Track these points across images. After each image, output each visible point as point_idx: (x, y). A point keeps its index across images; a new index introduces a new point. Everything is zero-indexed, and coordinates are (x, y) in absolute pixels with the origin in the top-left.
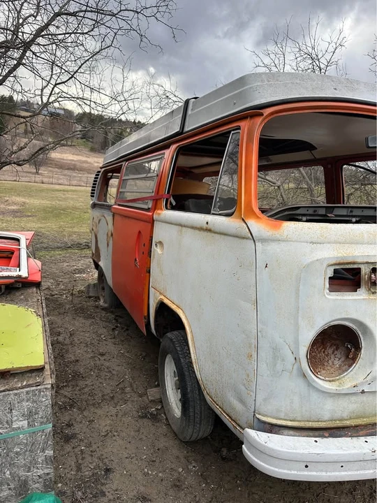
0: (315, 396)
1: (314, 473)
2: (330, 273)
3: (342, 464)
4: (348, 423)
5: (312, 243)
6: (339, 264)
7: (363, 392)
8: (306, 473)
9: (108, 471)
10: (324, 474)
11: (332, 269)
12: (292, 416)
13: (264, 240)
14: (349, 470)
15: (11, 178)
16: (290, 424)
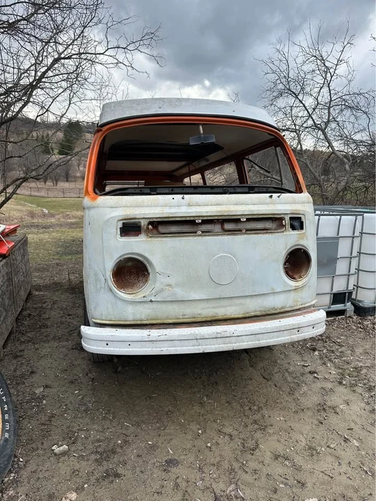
0: (119, 303)
1: (112, 349)
2: (120, 225)
3: (130, 342)
4: (145, 322)
5: (111, 207)
6: (125, 219)
7: (151, 301)
8: (107, 349)
9: (32, 372)
10: (118, 349)
11: (122, 222)
12: (109, 318)
13: (89, 208)
14: (135, 348)
15: (75, 196)
16: (108, 322)
